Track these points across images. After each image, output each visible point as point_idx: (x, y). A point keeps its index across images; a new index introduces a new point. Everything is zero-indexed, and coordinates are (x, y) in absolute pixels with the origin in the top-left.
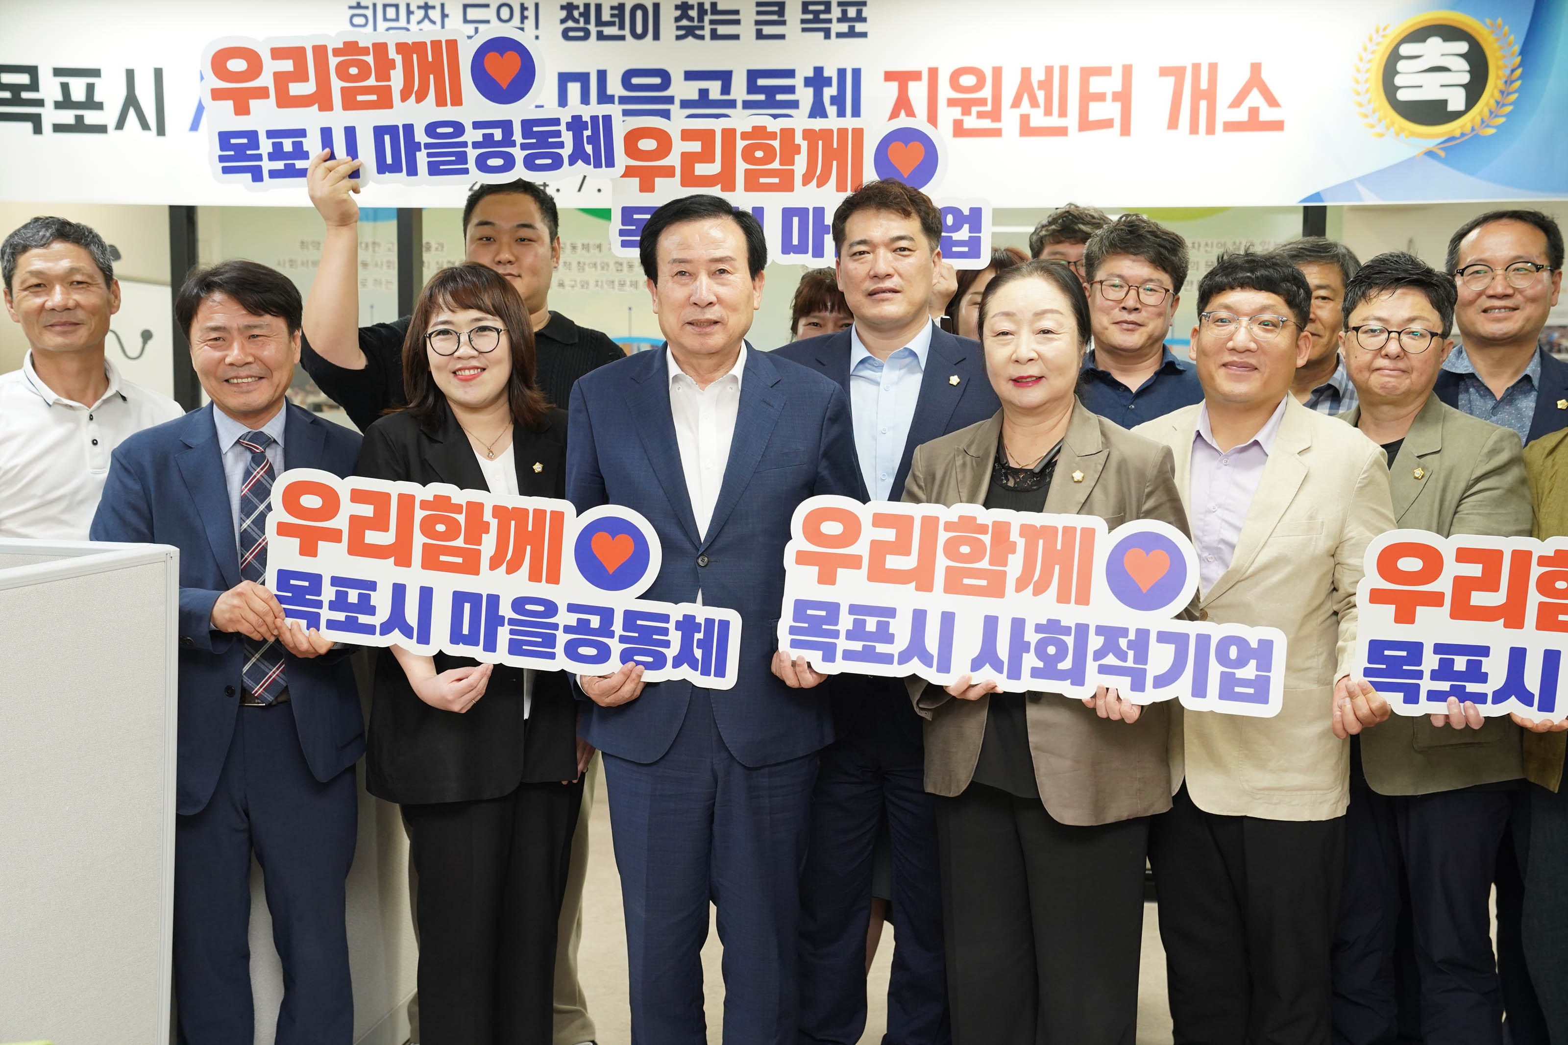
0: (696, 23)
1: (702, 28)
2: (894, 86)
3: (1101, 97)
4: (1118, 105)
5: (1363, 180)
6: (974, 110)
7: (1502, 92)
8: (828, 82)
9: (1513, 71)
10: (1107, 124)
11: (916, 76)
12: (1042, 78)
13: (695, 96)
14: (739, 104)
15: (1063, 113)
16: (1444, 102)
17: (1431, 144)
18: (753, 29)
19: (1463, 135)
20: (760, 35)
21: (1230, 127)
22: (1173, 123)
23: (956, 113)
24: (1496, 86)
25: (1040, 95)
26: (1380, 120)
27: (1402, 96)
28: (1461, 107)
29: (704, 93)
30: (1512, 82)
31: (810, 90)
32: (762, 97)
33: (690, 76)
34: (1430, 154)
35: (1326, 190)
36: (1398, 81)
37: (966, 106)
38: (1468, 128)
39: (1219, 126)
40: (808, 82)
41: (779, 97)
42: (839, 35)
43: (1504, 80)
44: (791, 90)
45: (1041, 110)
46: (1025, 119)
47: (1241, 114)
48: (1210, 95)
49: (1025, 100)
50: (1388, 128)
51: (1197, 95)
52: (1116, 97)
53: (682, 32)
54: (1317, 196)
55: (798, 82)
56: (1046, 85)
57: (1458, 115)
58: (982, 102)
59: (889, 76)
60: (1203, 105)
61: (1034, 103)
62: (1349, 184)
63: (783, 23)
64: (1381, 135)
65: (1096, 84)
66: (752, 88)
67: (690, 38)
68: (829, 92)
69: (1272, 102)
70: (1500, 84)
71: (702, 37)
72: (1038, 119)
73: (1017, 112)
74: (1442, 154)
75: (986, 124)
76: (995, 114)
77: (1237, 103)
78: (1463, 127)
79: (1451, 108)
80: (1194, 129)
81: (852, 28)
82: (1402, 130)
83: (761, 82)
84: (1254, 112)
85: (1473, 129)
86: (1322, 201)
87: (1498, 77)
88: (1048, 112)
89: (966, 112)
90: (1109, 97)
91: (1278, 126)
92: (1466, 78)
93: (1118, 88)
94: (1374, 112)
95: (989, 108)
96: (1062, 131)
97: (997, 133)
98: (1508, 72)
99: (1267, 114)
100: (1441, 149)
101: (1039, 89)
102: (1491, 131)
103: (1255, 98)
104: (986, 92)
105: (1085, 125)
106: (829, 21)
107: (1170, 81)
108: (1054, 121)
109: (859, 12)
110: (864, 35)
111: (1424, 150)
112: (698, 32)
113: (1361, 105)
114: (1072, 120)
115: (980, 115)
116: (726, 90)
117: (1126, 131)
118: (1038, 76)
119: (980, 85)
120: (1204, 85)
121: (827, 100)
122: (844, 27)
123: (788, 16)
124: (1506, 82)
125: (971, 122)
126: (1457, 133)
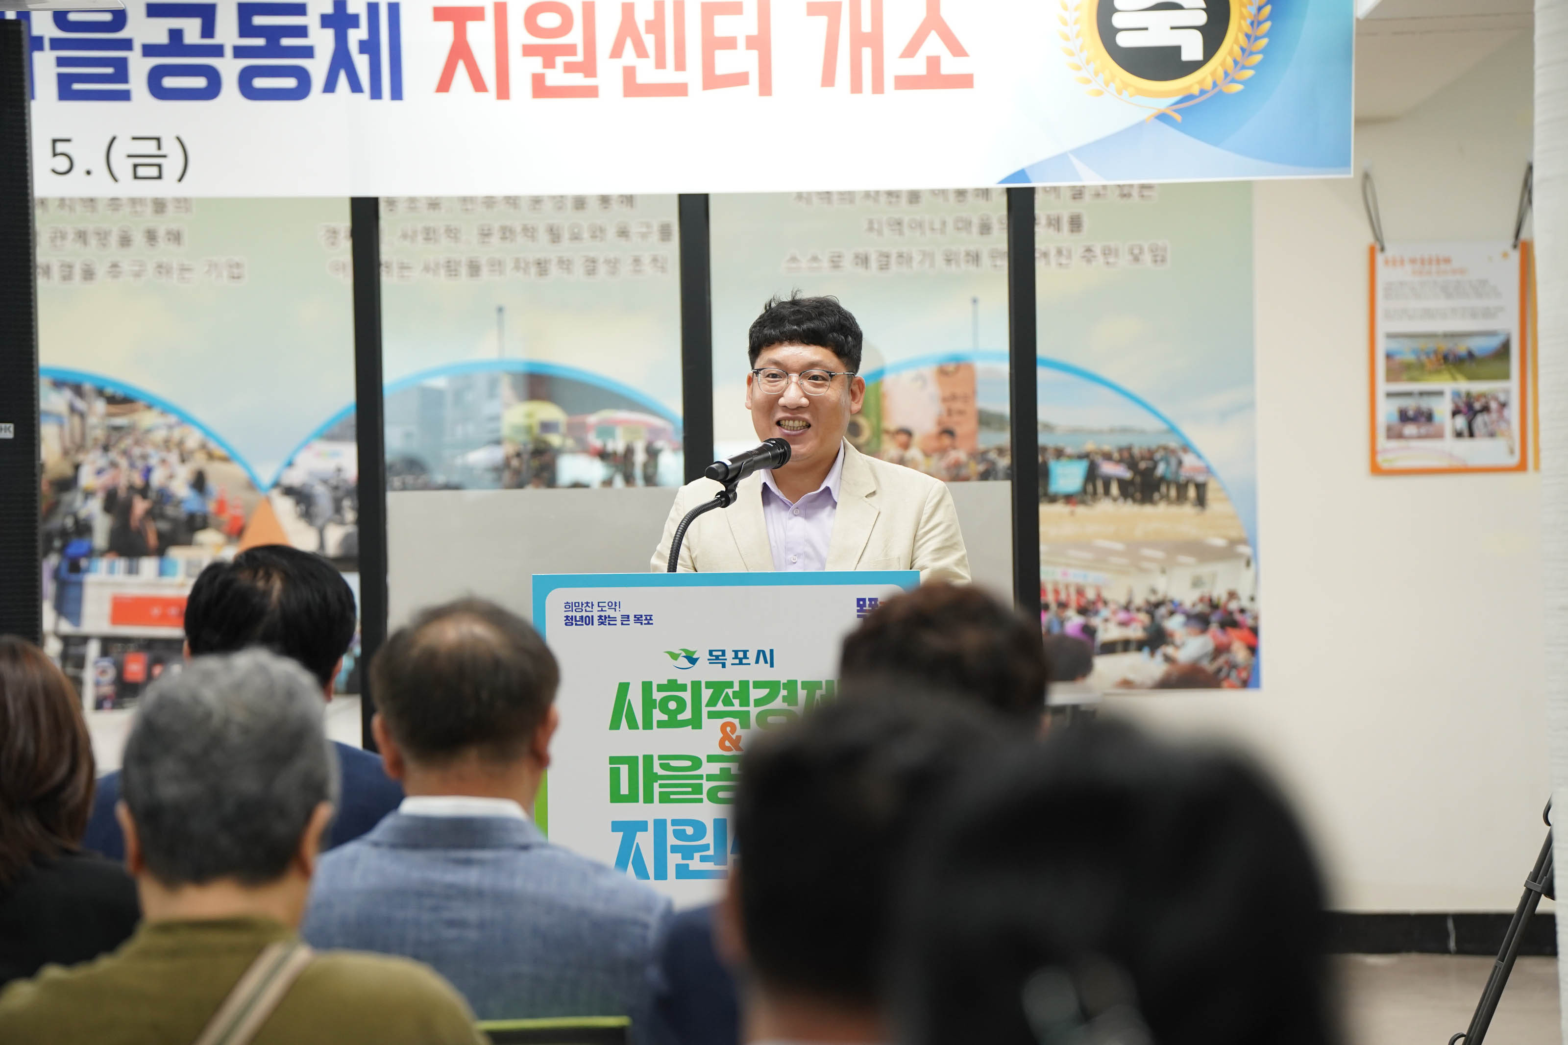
2: (447, 28)
3: (729, 43)
4: (754, 54)
5: (1078, 152)
6: (560, 60)
7: (1248, 36)
8: (354, 21)
9: (1260, 9)
10: (740, 79)
11: (477, 14)
12: (651, 16)
13: (163, 39)
14: (229, 52)
15: (680, 65)
16: (1177, 50)
17: (1163, 104)
19: (1202, 92)
21: (904, 82)
22: (828, 79)
23: (536, 64)
24: (1240, 28)
25: (649, 41)
26: (1096, 74)
27: (1124, 40)
28: (1199, 56)
29: (176, 35)
30: (1260, 23)
31: (330, 33)
32: (260, 42)
33: (154, 11)
34: (1162, 117)
35: (1032, 167)
36: (1118, 21)
37: (548, 55)
38: (1208, 84)
39: (889, 82)
40: (326, 21)
41: (286, 42)
43: (1249, 21)
44: (301, 31)
45: (651, 61)
46: (629, 73)
47: (917, 66)
48: (875, 40)
49: (629, 44)
50: (1107, 84)
51: (858, 40)
52: (751, 42)
54: (1021, 174)
55: (311, 21)
56: (656, 26)
57: (1195, 66)
58: (570, 50)
59: (440, 14)
60: (867, 53)
61: (641, 52)
62: (1062, 157)
64: (1100, 93)
65: (723, 26)
66: (246, 29)
68: (356, 36)
69: (958, 50)
70: (1246, 26)
72: (647, 73)
73: (618, 65)
74: (1178, 117)
75: (577, 79)
76: (588, 67)
77: (910, 51)
78: (1201, 82)
79: (1186, 56)
80: (856, 87)
82: (1126, 86)
83: (259, 20)
84: (933, 62)
85: (1215, 84)
86: (1029, 182)
87: (1242, 17)
88: (660, 63)
89: (549, 64)
90: (741, 43)
91: (965, 81)
92: (1201, 18)
93: (754, 31)
94: (1088, 63)
95: (579, 57)
96: (680, 90)
97: (591, 92)
98: (1254, 10)
99: (950, 65)
100: (1176, 111)
101: (648, 32)
102: (1237, 88)
103: (934, 45)
104: (576, 37)
105: (712, 81)
107: (821, 22)
108: (669, 75)
111: (1154, 112)
113: (1071, 54)
114: (693, 75)
115: (569, 68)
116: (208, 30)
117: (765, 88)
118: (644, 13)
119: (566, 27)
120: (866, 26)
121: (353, 46)
124: (1252, 24)
125: (556, 77)
126: (1196, 90)
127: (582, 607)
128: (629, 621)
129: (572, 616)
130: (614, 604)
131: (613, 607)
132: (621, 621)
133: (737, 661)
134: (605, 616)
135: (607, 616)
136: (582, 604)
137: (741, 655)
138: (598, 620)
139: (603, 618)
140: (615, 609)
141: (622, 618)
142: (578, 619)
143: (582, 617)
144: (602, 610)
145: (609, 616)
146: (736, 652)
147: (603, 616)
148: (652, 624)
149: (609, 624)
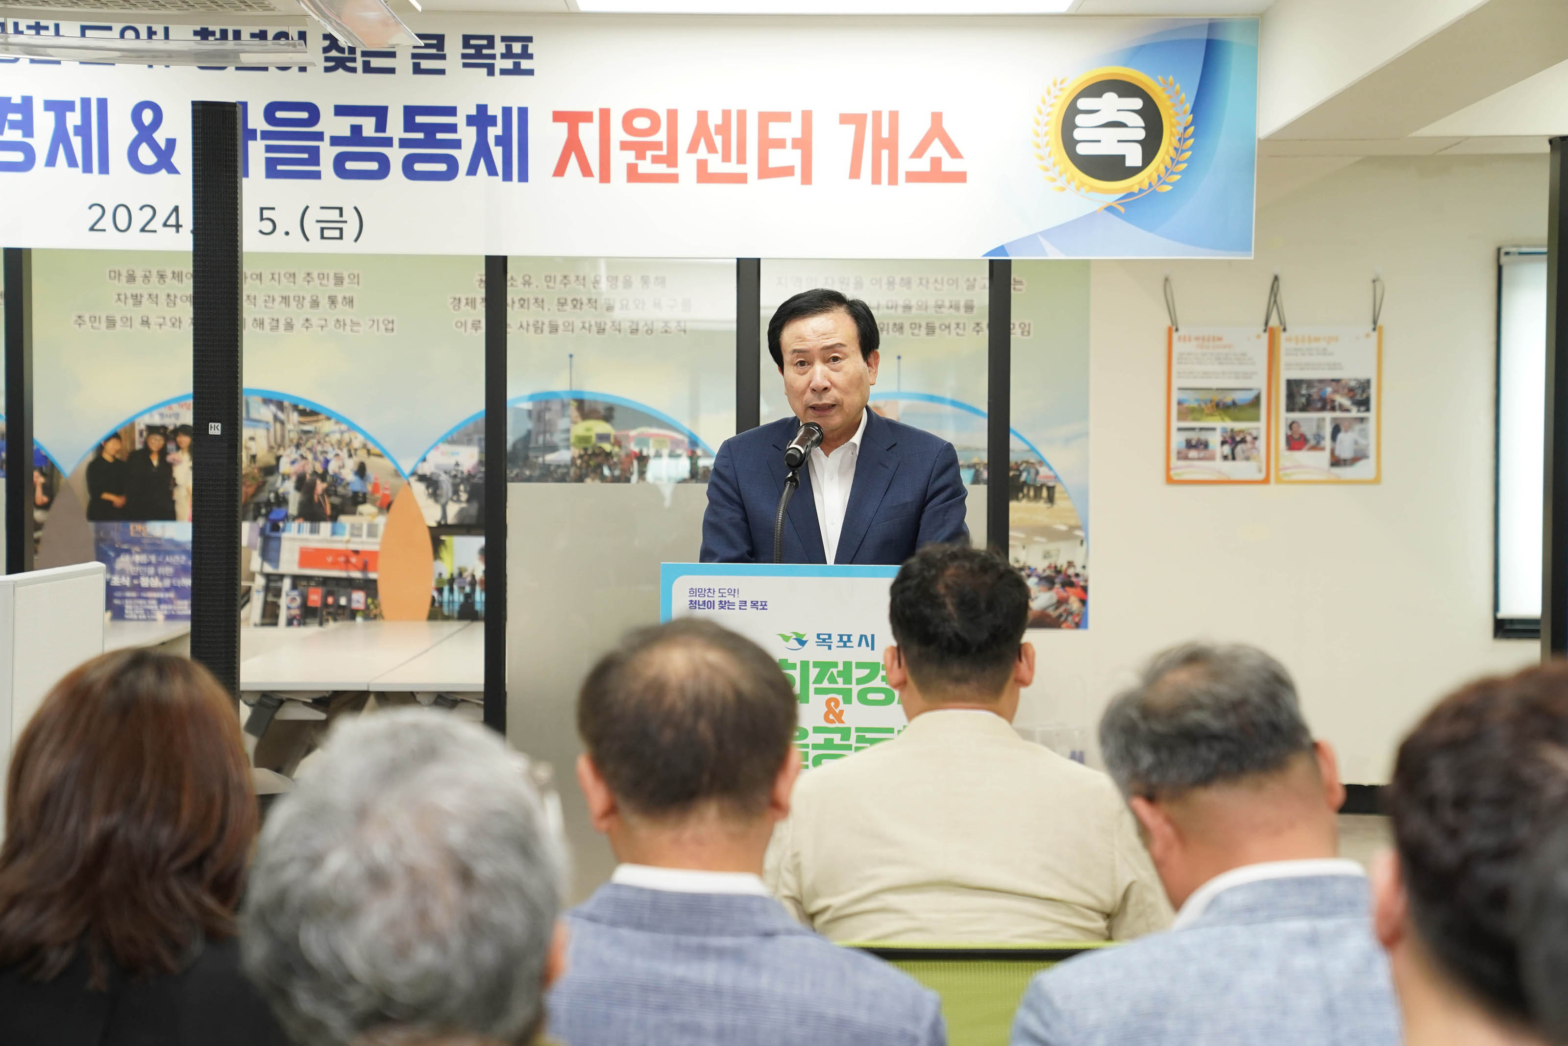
0: (346, 55)
1: (354, 60)
2: (563, 127)
3: (780, 144)
4: (798, 152)
5: (1046, 234)
6: (649, 154)
7: (1176, 149)
8: (493, 121)
9: (1186, 129)
10: (787, 171)
11: (587, 117)
12: (720, 122)
13: (347, 133)
14: (396, 143)
15: (742, 160)
16: (1123, 157)
17: (1110, 199)
18: (410, 62)
19: (1141, 191)
20: (417, 69)
21: (914, 177)
22: (855, 173)
23: (630, 156)
24: (1170, 143)
25: (718, 140)
26: (1061, 175)
27: (1082, 149)
28: (1139, 164)
29: (356, 130)
30: (1186, 140)
31: (473, 130)
32: (420, 136)
33: (341, 111)
34: (1110, 209)
35: (1010, 244)
36: (1077, 134)
37: (640, 150)
38: (1146, 185)
39: (901, 176)
40: (471, 120)
41: (440, 136)
42: (504, 72)
43: (1178, 138)
44: (453, 128)
45: (718, 157)
46: (702, 165)
47: (923, 165)
48: (892, 144)
49: (702, 145)
50: (1069, 182)
51: (879, 144)
52: (796, 144)
53: (332, 64)
54: (1001, 249)
55: (460, 120)
56: (724, 129)
57: (1135, 171)
58: (658, 146)
59: (558, 116)
60: (885, 154)
61: (712, 149)
62: (1032, 239)
63: (443, 57)
64: (1063, 189)
65: (776, 130)
66: (410, 125)
67: (340, 71)
68: (493, 132)
69: (955, 153)
70: (1175, 142)
71: (353, 70)
72: (716, 164)
73: (693, 158)
74: (1122, 209)
75: (662, 169)
76: (671, 159)
77: (918, 153)
78: (1140, 183)
79: (1128, 163)
80: (876, 179)
81: (517, 65)
82: (1083, 184)
83: (419, 119)
84: (936, 162)
85: (1150, 185)
86: (1008, 256)
87: (1172, 134)
88: (726, 158)
89: (641, 156)
90: (789, 144)
91: (960, 177)
92: (1141, 134)
93: (798, 134)
94: (1054, 165)
95: (664, 152)
96: (741, 178)
97: (673, 179)
98: (1182, 130)
99: (949, 165)
100: (1119, 204)
101: (716, 134)
102: (1168, 188)
103: (936, 149)
104: (661, 136)
105: (765, 172)
106: (493, 57)
107: (851, 129)
108: (733, 167)
109: (525, 48)
110: (530, 72)
111: (1104, 205)
112: (349, 64)
113: (1042, 158)
114: (751, 167)
115: (656, 160)
116: (381, 126)
117: (807, 179)
118: (715, 119)
119: (655, 128)
120: (885, 134)
121: (491, 141)
122: (509, 64)
123: (447, 50)
124: (1180, 140)
125: (646, 167)
126: (1136, 189)
127: (705, 592)
128: (746, 606)
129: (696, 601)
130: (733, 590)
131: (733, 593)
132: (740, 606)
133: (842, 644)
134: (725, 601)
135: (727, 601)
136: (705, 590)
137: (845, 639)
138: (719, 604)
139: (723, 603)
140: (734, 595)
141: (740, 603)
142: (701, 604)
143: (705, 601)
144: (722, 596)
145: (728, 601)
146: (841, 636)
147: (722, 602)
148: (766, 609)
149: (728, 608)
